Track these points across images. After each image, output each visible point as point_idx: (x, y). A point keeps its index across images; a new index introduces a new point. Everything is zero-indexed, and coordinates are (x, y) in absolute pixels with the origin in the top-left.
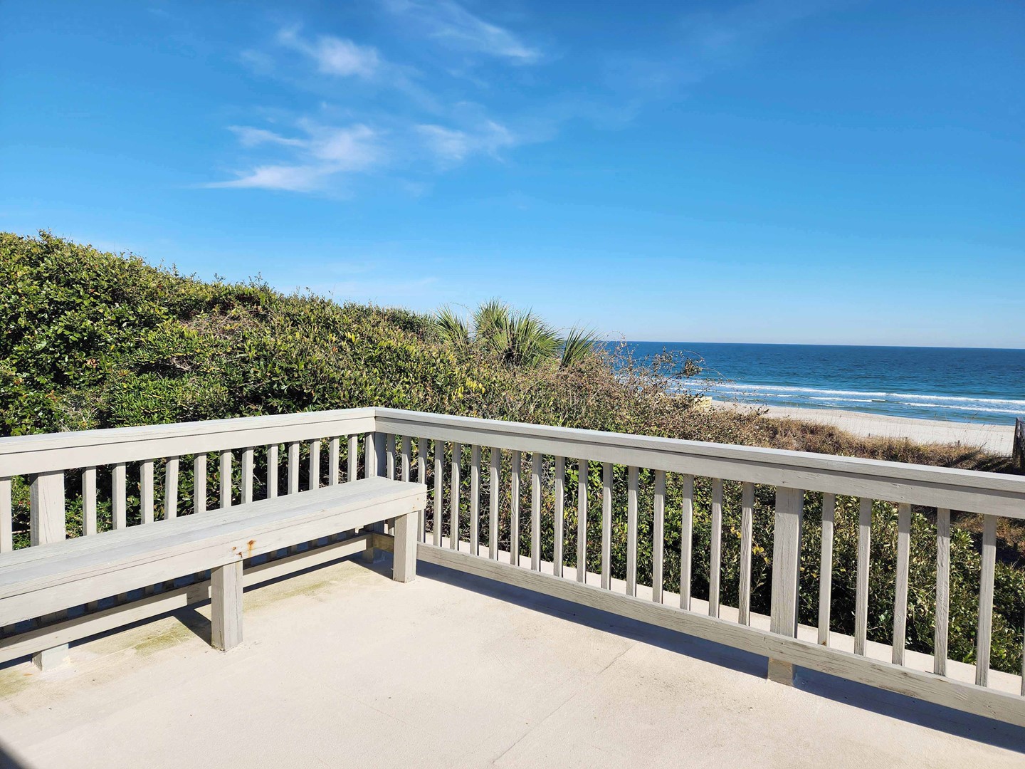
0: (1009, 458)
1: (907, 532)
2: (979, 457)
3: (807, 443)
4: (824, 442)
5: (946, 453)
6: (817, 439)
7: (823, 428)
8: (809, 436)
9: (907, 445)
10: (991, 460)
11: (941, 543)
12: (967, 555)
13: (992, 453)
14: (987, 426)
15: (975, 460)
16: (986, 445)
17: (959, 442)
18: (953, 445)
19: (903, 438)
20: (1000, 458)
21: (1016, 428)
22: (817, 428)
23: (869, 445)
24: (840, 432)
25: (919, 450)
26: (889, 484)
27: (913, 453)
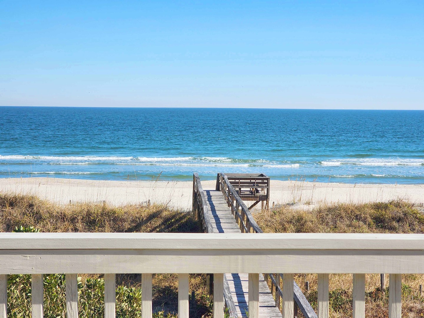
0: (189, 212)
1: (40, 303)
2: (165, 214)
3: (6, 217)
4: (24, 214)
5: (137, 213)
6: (16, 213)
7: (22, 198)
8: (8, 209)
9: (104, 209)
10: (174, 217)
11: (70, 309)
12: (136, 312)
13: (175, 209)
14: (171, 183)
15: (161, 217)
16: (171, 203)
17: (149, 200)
18: (145, 205)
19: (101, 202)
20: (181, 213)
21: (194, 183)
22: (16, 199)
23: (69, 213)
24: (41, 202)
25: (114, 213)
26: (20, 256)
27: (109, 216)
